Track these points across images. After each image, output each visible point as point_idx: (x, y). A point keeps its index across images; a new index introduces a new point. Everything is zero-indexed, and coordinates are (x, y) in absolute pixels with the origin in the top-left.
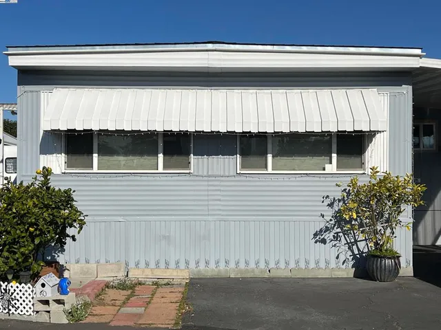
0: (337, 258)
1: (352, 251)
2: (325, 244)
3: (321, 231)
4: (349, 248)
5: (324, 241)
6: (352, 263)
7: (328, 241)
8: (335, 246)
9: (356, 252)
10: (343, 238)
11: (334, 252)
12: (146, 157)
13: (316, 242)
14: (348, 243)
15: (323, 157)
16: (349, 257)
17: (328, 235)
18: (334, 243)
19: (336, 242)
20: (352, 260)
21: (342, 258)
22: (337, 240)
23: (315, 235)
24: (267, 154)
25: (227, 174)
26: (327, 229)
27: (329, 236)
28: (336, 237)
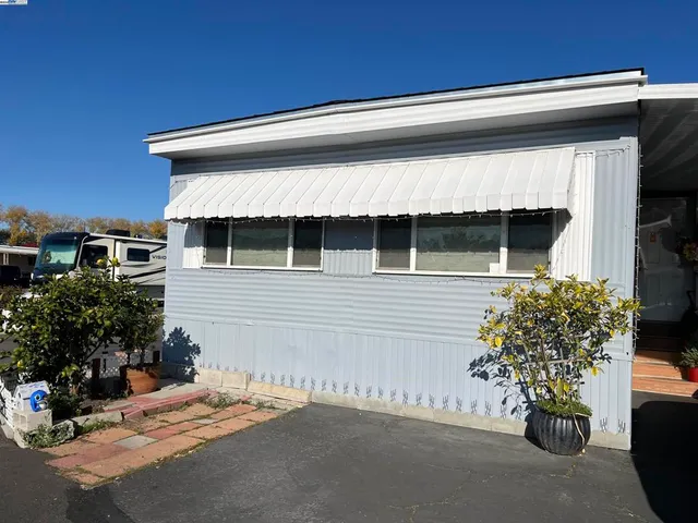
0: (504, 402)
1: (527, 397)
2: (486, 380)
3: (481, 359)
4: (523, 390)
5: (484, 376)
6: (527, 413)
7: (491, 376)
8: (500, 384)
9: (533, 398)
10: (513, 375)
11: (499, 393)
12: (278, 251)
13: (473, 375)
14: (520, 383)
15: (490, 253)
16: (520, 404)
17: (492, 367)
18: (500, 379)
19: (502, 379)
20: (527, 409)
21: (511, 404)
22: (504, 376)
23: (473, 365)
24: (410, 248)
25: (361, 273)
26: (490, 359)
27: (493, 369)
28: (503, 372)
